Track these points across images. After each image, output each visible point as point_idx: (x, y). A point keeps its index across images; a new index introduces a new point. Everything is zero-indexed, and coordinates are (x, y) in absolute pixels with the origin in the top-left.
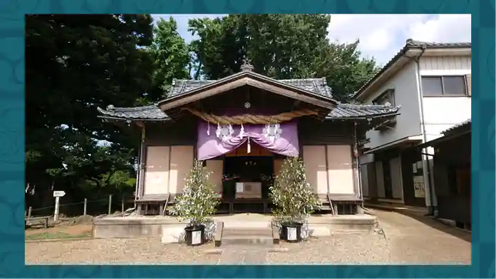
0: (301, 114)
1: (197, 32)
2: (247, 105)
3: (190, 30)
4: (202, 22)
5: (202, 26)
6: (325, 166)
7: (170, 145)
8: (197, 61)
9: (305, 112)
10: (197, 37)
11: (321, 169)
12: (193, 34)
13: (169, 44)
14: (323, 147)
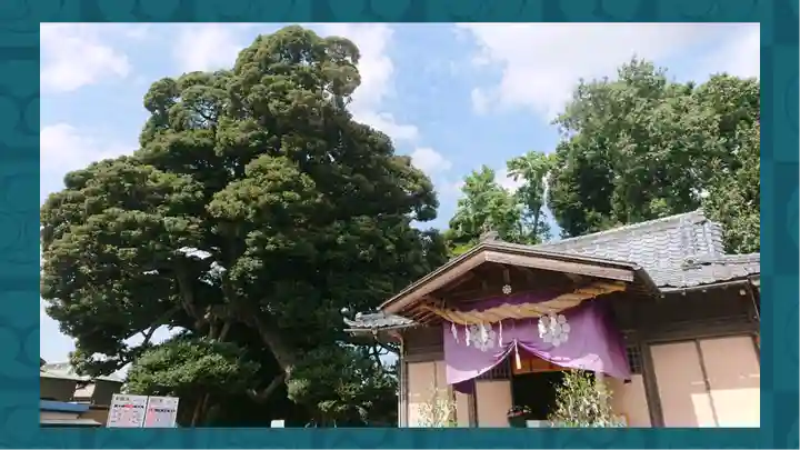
0: (591, 293)
1: (520, 175)
2: (507, 290)
3: (511, 175)
4: (525, 159)
5: (526, 166)
6: (703, 383)
7: (433, 360)
8: (530, 215)
9: (599, 288)
10: (523, 182)
11: (696, 390)
12: (515, 179)
13: (483, 202)
14: (693, 344)
